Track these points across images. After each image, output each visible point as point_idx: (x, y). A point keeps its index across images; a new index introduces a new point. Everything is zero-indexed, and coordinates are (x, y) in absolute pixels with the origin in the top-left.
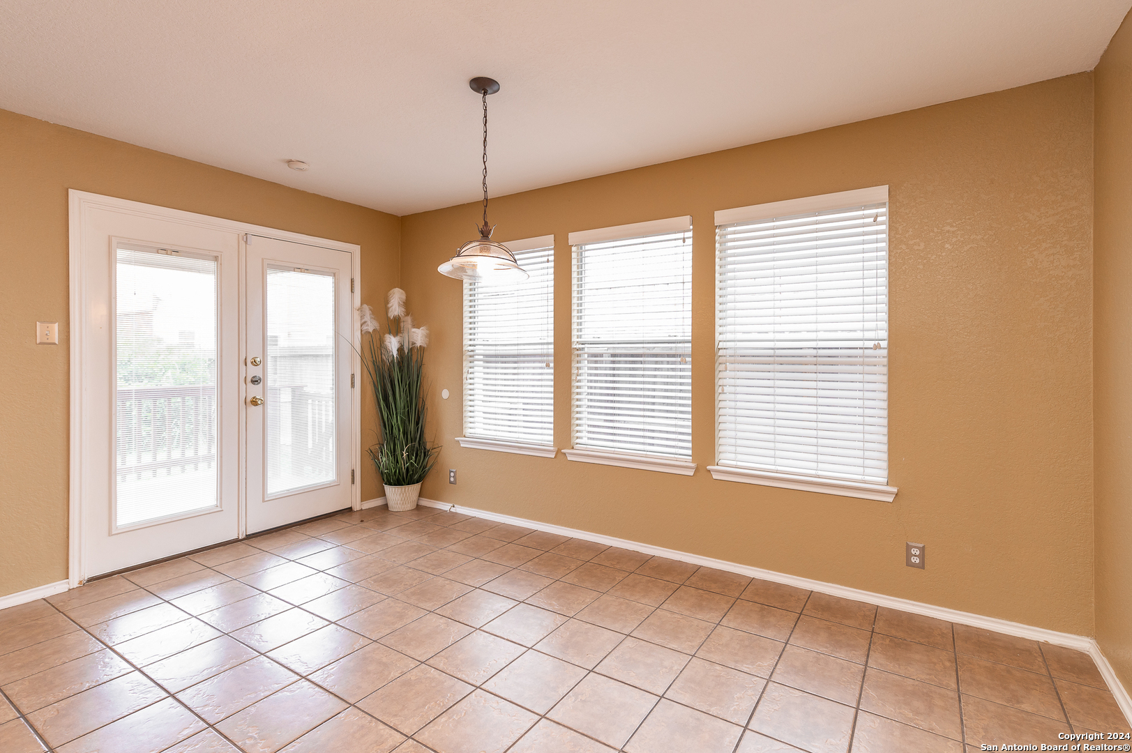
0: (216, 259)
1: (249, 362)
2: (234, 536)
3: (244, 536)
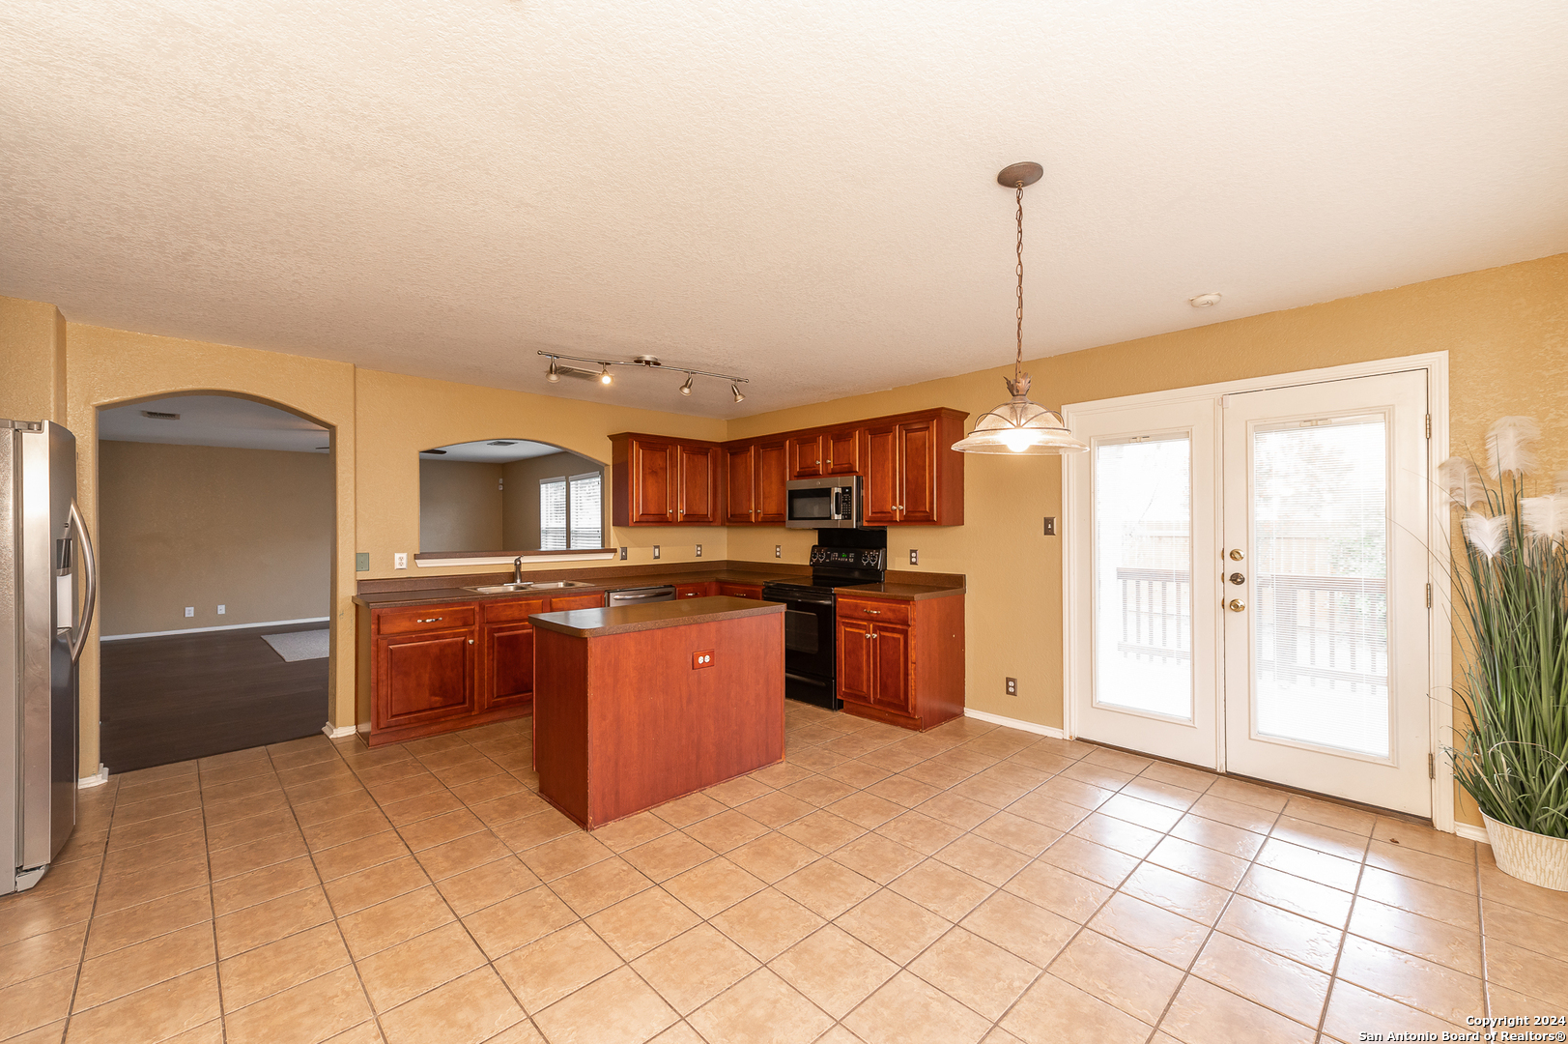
0: (1188, 435)
1: (1227, 555)
2: (1211, 765)
3: (1223, 771)
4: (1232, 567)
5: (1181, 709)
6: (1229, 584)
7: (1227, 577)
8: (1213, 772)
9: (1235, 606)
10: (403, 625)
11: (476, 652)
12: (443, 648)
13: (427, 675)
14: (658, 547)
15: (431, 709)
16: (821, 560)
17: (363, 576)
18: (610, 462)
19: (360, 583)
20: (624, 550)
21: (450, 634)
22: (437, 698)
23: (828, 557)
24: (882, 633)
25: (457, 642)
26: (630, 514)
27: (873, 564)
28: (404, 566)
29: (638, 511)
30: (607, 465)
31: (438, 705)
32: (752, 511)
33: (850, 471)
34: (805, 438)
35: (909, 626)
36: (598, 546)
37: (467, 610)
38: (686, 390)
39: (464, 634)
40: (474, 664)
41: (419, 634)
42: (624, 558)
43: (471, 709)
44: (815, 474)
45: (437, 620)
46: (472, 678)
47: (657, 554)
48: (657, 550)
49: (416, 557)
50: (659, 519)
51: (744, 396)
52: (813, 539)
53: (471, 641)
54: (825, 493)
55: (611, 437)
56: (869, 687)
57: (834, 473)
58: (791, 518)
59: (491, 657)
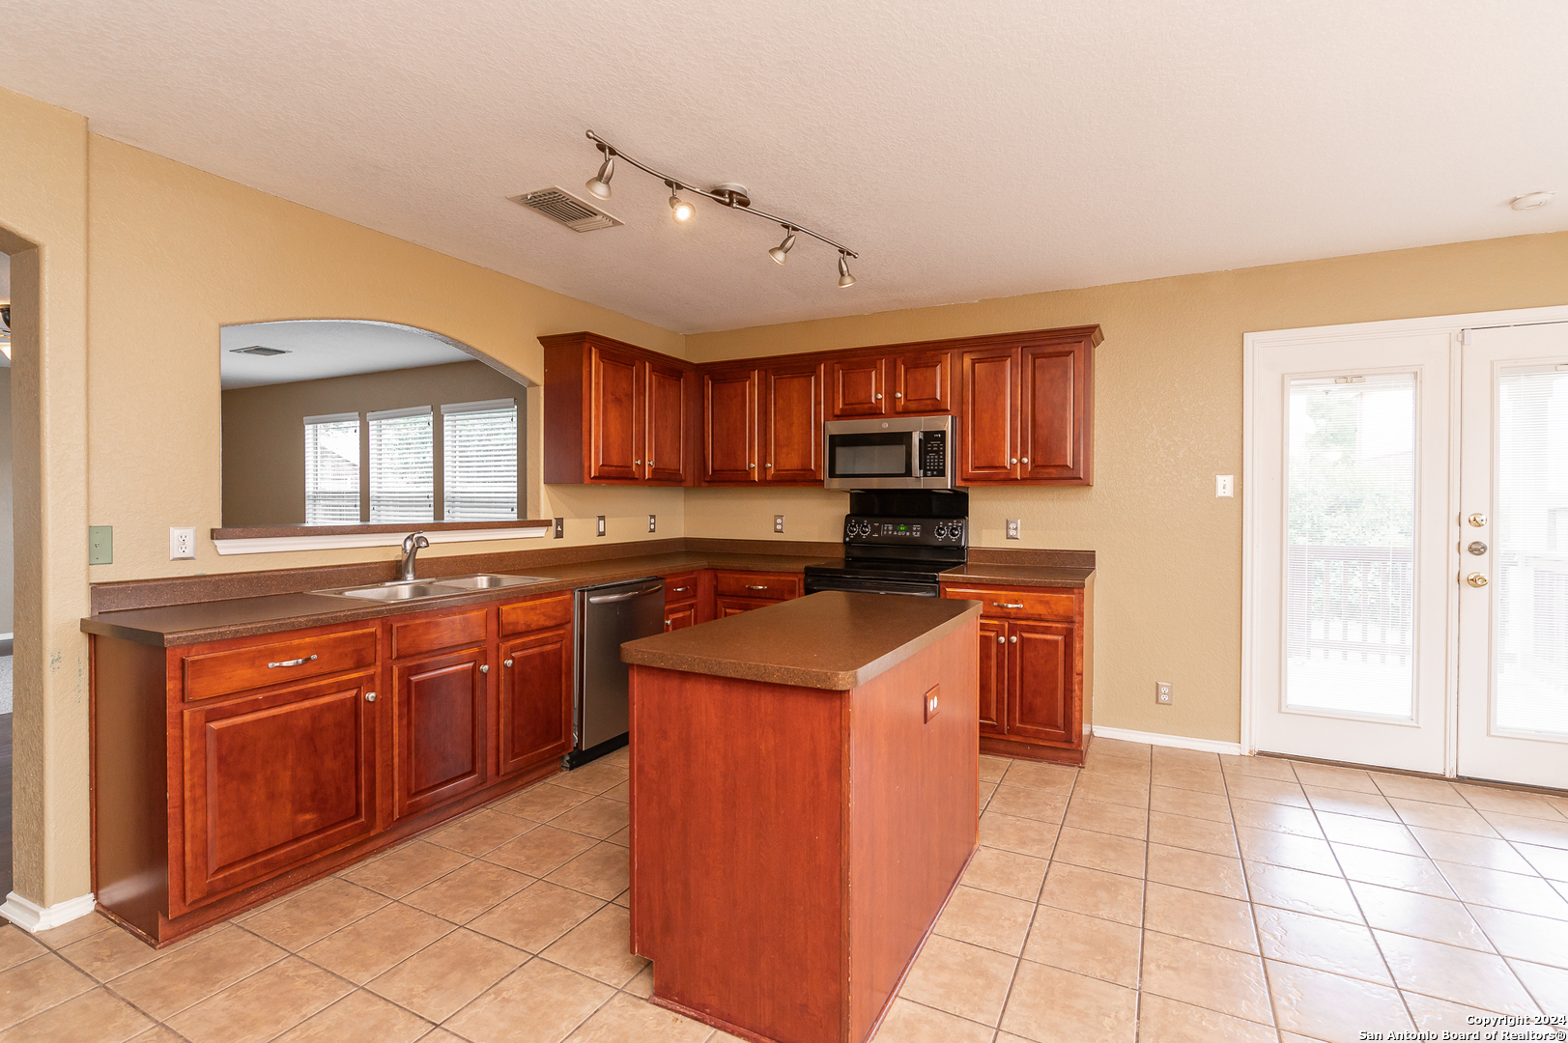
0: (1414, 376)
1: (1465, 521)
2: (1439, 771)
3: (1454, 776)
4: (1471, 535)
5: (1399, 706)
6: (1466, 555)
7: (1465, 547)
8: (1442, 778)
9: (1474, 582)
10: (241, 676)
11: (378, 714)
12: (316, 714)
13: (289, 773)
14: (602, 518)
15: (296, 840)
16: (864, 536)
17: (105, 574)
18: (539, 378)
19: (98, 591)
20: (560, 521)
21: (330, 686)
22: (308, 817)
23: (875, 530)
24: (1025, 635)
25: (343, 702)
26: (586, 465)
27: (954, 539)
28: (189, 553)
29: (597, 460)
30: (533, 384)
31: (310, 829)
32: (755, 465)
33: (938, 409)
34: (854, 361)
35: (1073, 622)
36: (513, 517)
37: (364, 635)
38: (780, 256)
39: (357, 684)
40: (374, 739)
41: (276, 691)
42: (559, 535)
43: (366, 828)
44: (874, 413)
45: (308, 660)
46: (372, 766)
47: (602, 530)
48: (602, 522)
49: (215, 534)
50: (617, 476)
51: (854, 279)
52: (844, 508)
53: (371, 696)
54: (904, 438)
55: (543, 340)
56: (999, 711)
57: (906, 412)
58: (832, 474)
59: (405, 722)
